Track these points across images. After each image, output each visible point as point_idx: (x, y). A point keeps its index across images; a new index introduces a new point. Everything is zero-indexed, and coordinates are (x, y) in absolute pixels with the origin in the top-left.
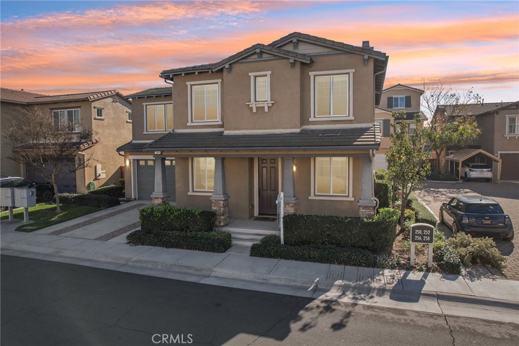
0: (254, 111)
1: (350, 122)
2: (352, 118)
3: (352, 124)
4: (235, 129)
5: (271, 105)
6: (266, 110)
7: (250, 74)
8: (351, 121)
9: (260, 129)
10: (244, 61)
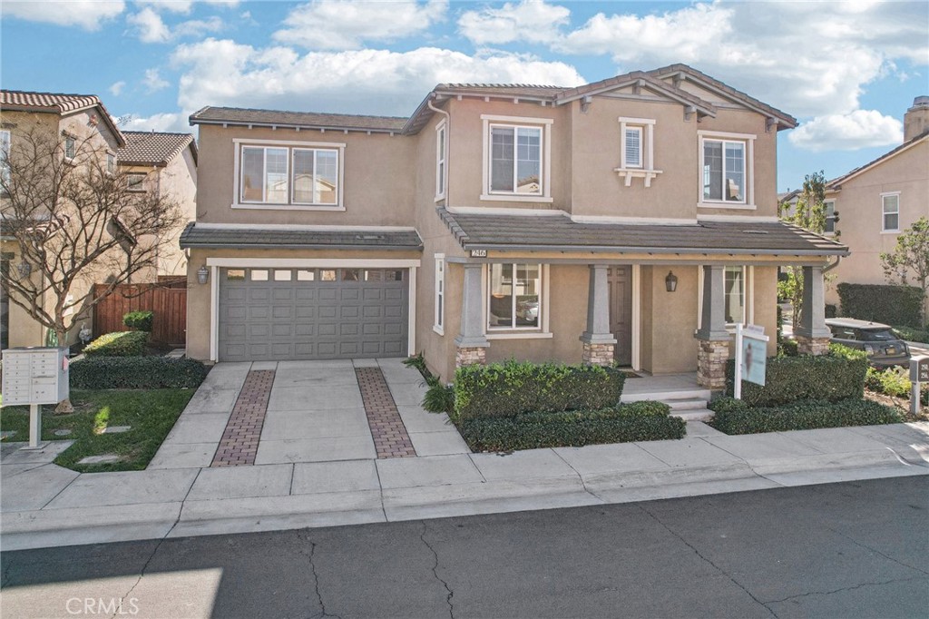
0: (628, 183)
1: (750, 212)
2: (753, 206)
3: (752, 215)
4: (592, 213)
5: (654, 176)
6: (648, 184)
7: (621, 119)
8: (752, 211)
9: (636, 215)
10: (612, 95)
